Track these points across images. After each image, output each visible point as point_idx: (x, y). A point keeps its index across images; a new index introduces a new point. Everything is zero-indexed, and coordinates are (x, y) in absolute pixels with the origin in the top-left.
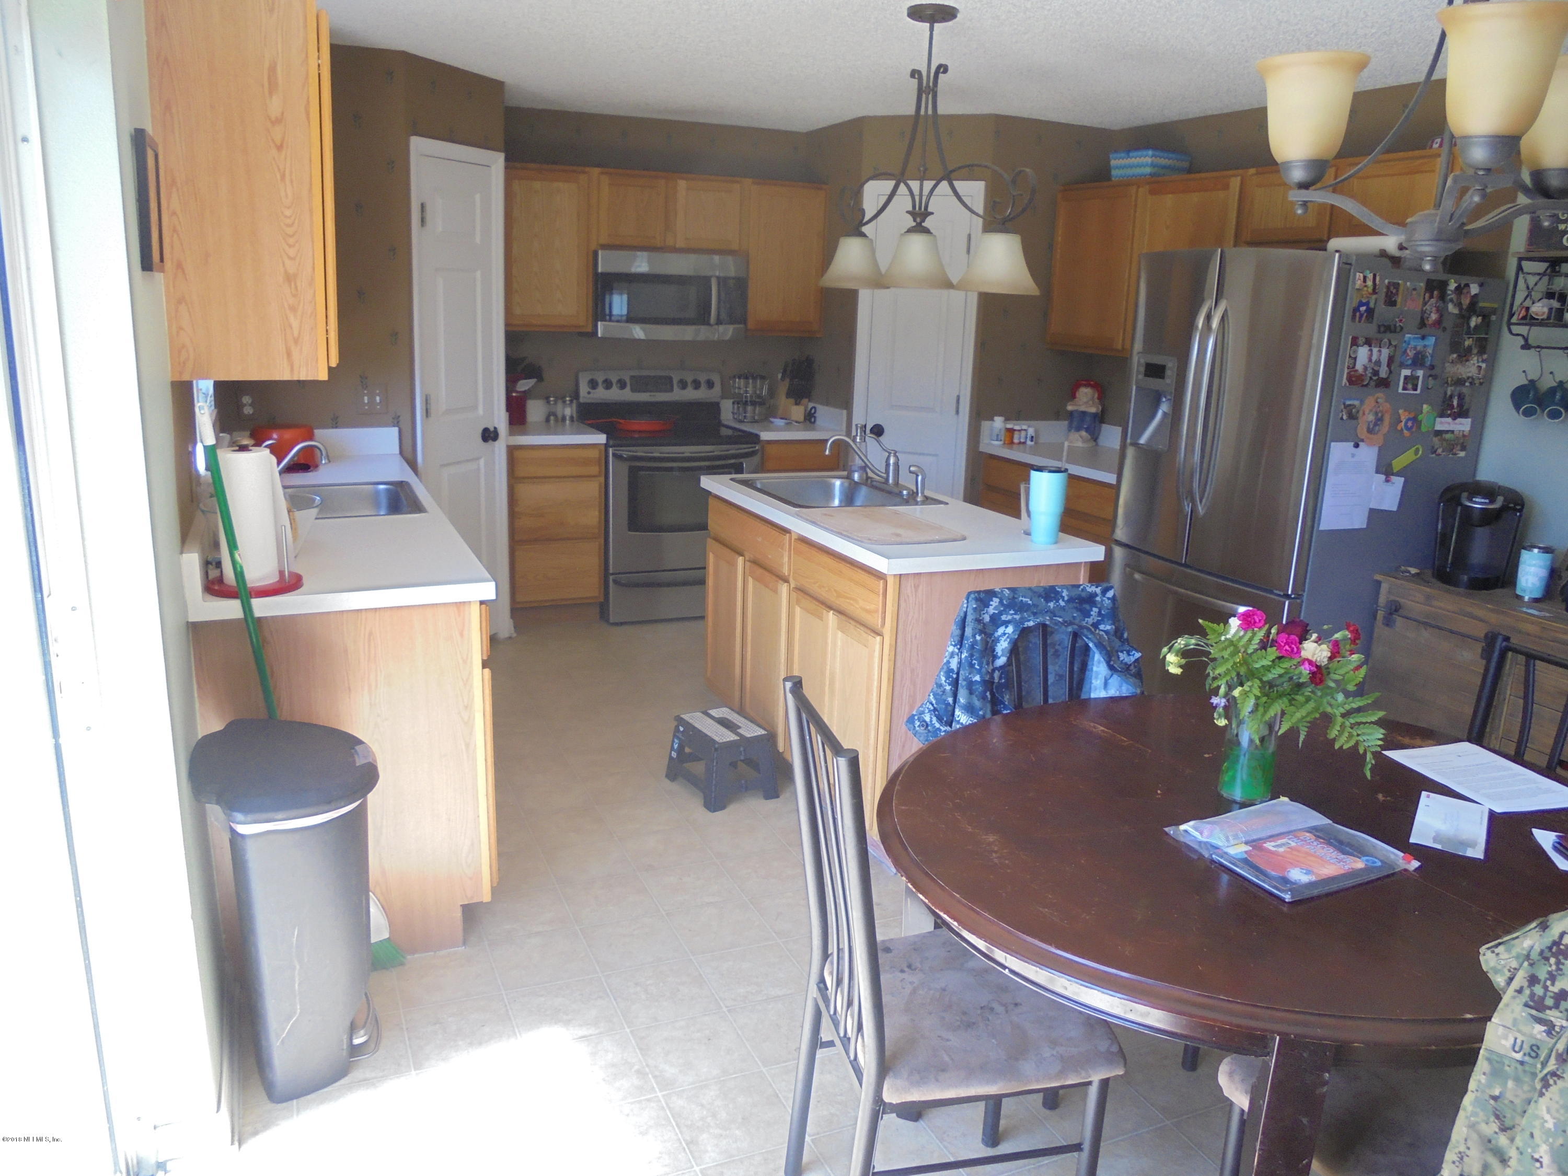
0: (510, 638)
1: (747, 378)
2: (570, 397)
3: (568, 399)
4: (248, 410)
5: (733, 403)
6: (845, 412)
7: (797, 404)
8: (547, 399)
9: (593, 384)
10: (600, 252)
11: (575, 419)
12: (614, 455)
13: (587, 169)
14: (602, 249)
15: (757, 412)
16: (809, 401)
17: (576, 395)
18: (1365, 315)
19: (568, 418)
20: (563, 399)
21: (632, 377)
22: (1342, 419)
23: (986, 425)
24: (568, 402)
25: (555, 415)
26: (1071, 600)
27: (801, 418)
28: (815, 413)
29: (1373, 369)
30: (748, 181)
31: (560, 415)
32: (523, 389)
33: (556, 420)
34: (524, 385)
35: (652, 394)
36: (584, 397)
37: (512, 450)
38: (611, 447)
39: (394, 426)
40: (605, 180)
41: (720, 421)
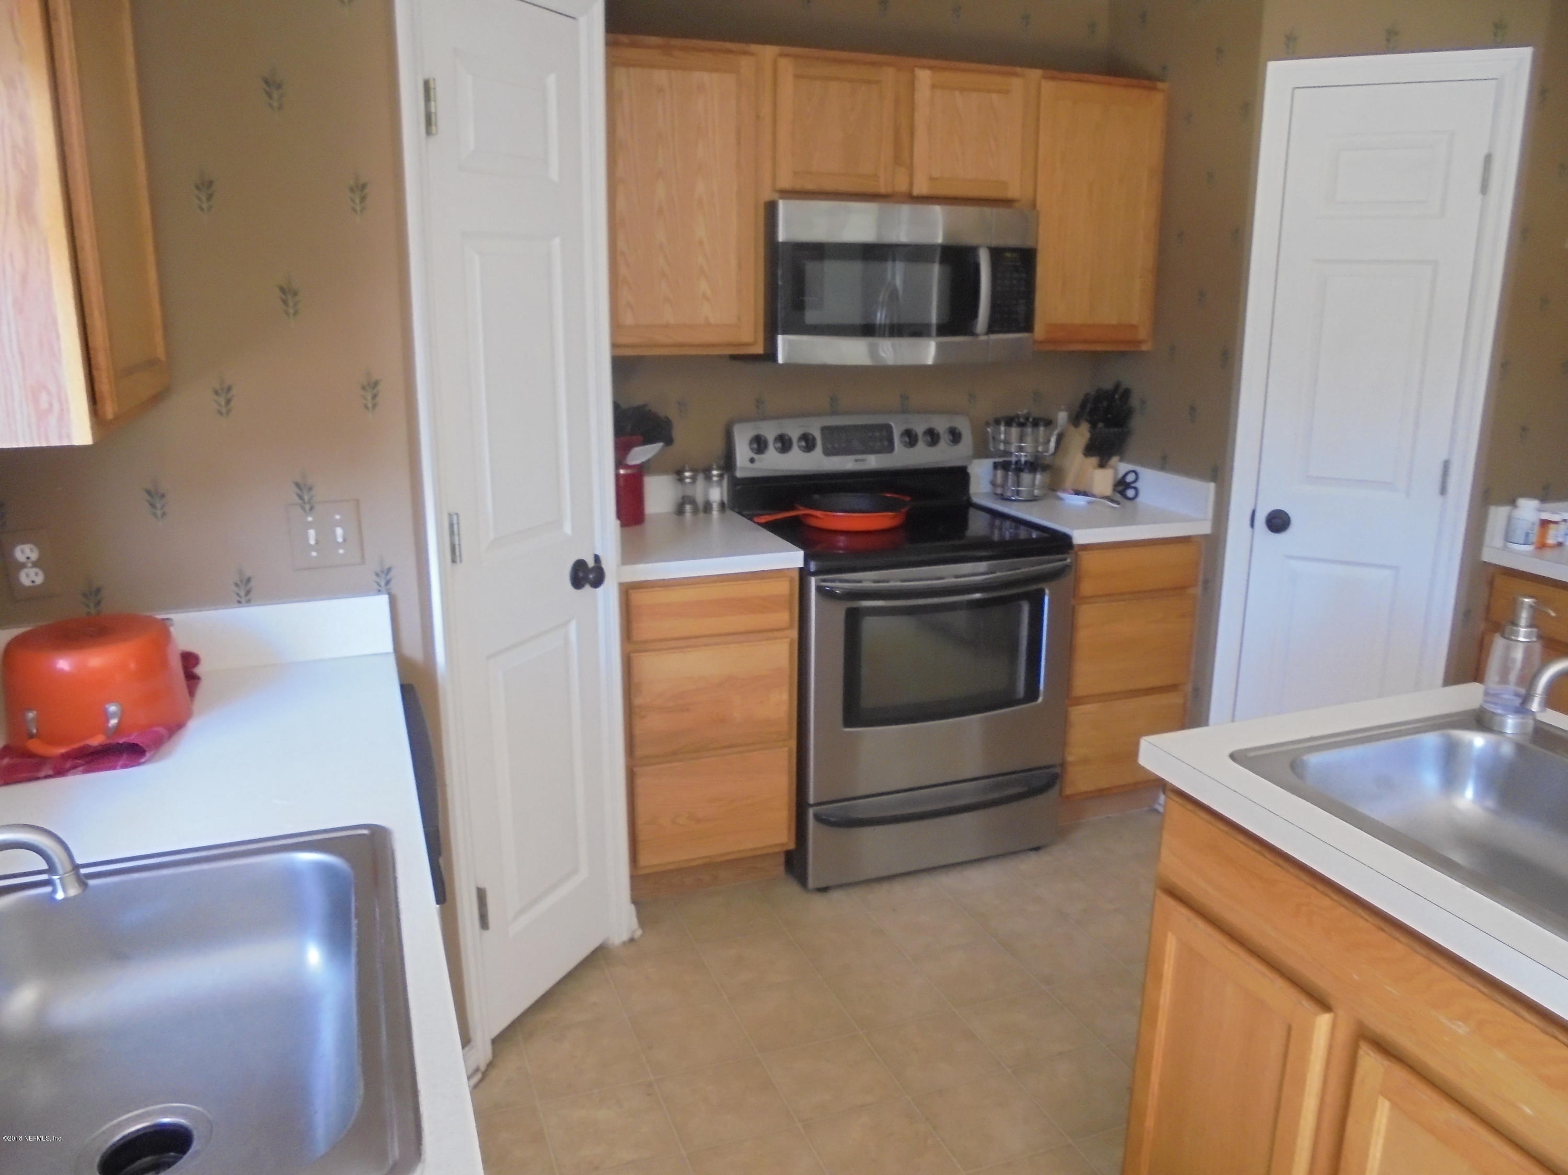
0: (632, 940)
1: (1022, 425)
2: (718, 468)
3: (715, 472)
4: (31, 577)
5: (996, 466)
6: (1212, 486)
7: (1102, 465)
8: (679, 474)
9: (759, 444)
10: (781, 204)
11: (726, 506)
12: (819, 589)
13: (754, 48)
14: (781, 198)
15: (1037, 482)
16: (1121, 460)
17: (728, 463)
19: (715, 506)
20: (707, 472)
21: (824, 429)
23: (1498, 515)
24: (715, 479)
25: (692, 501)
27: (1108, 490)
28: (1136, 480)
30: (1035, 74)
31: (700, 500)
32: (638, 462)
33: (695, 511)
34: (640, 455)
35: (859, 457)
36: (743, 469)
37: (628, 591)
38: (814, 574)
39: (379, 592)
40: (787, 67)
41: (969, 499)
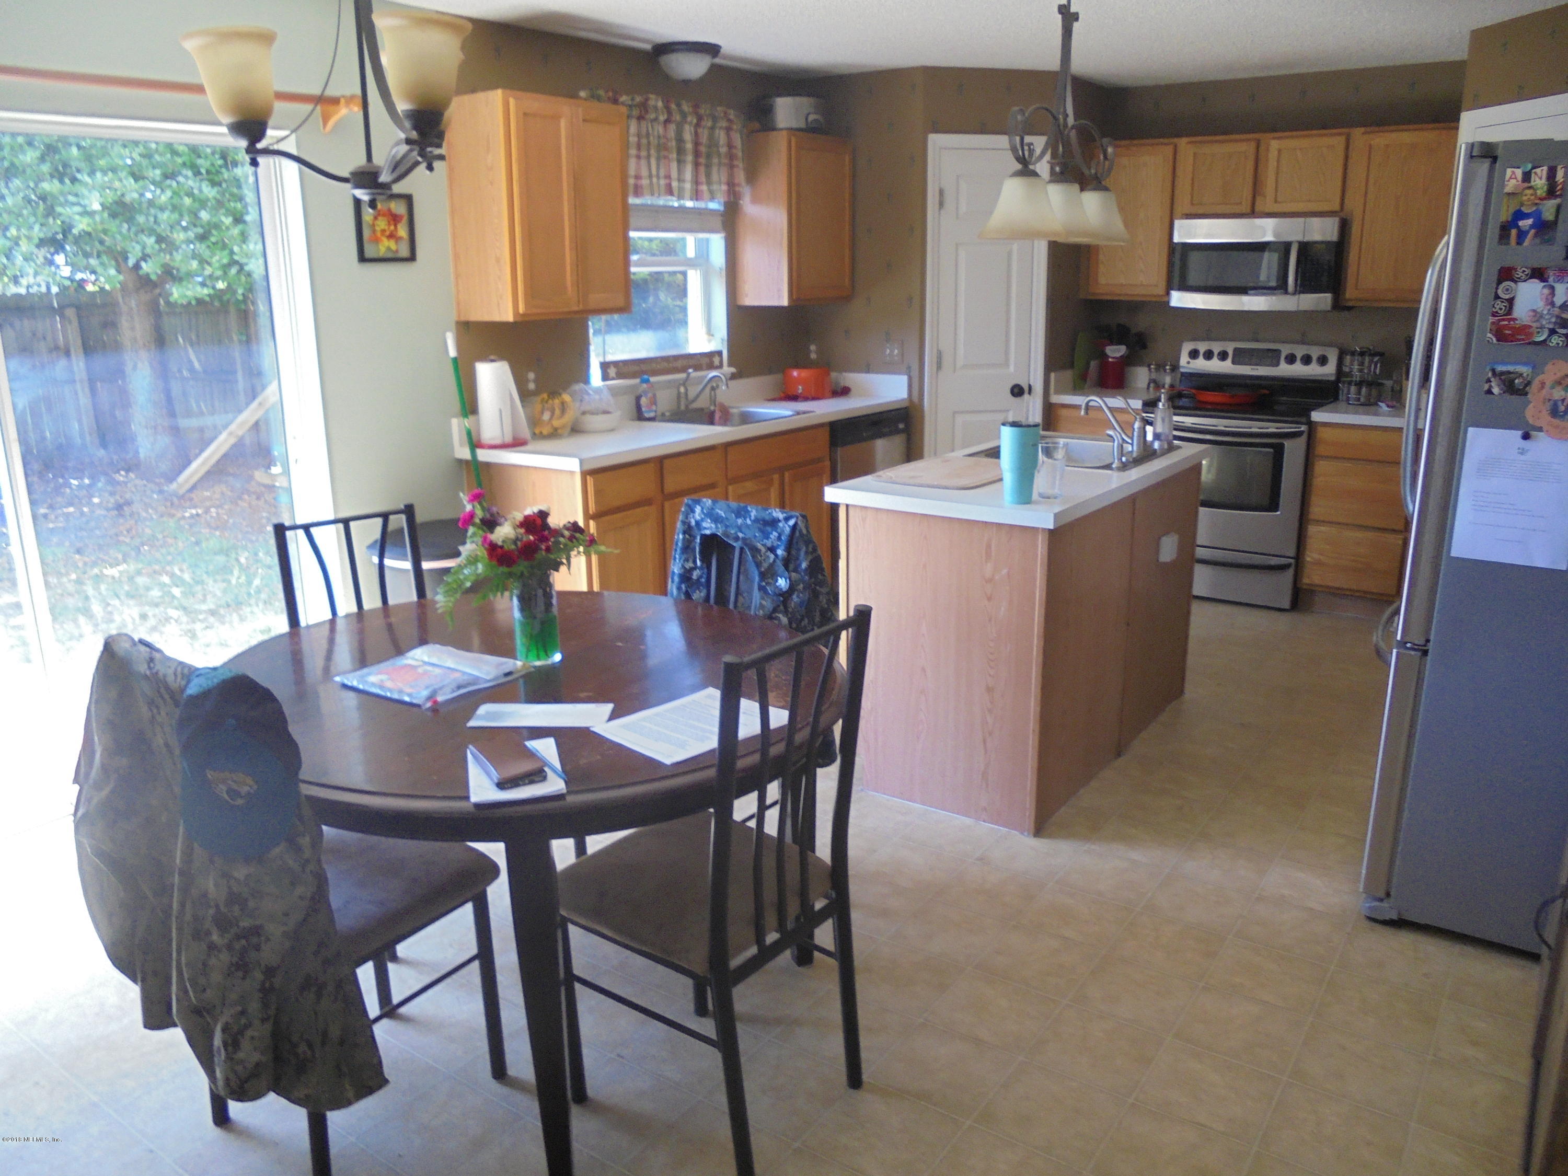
2: (1171, 365)
3: (1168, 367)
9: (1194, 354)
10: (1175, 221)
17: (1175, 367)
18: (1533, 232)
20: (1164, 367)
21: (1236, 349)
22: (1489, 392)
24: (1168, 371)
25: (1155, 382)
26: (756, 520)
29: (1557, 317)
31: (1160, 383)
35: (1254, 367)
36: (1184, 367)
37: (1048, 406)
39: (900, 374)
40: (1191, 149)
